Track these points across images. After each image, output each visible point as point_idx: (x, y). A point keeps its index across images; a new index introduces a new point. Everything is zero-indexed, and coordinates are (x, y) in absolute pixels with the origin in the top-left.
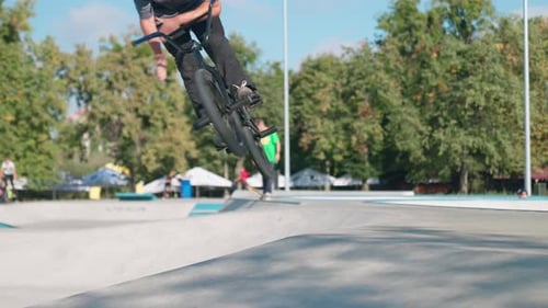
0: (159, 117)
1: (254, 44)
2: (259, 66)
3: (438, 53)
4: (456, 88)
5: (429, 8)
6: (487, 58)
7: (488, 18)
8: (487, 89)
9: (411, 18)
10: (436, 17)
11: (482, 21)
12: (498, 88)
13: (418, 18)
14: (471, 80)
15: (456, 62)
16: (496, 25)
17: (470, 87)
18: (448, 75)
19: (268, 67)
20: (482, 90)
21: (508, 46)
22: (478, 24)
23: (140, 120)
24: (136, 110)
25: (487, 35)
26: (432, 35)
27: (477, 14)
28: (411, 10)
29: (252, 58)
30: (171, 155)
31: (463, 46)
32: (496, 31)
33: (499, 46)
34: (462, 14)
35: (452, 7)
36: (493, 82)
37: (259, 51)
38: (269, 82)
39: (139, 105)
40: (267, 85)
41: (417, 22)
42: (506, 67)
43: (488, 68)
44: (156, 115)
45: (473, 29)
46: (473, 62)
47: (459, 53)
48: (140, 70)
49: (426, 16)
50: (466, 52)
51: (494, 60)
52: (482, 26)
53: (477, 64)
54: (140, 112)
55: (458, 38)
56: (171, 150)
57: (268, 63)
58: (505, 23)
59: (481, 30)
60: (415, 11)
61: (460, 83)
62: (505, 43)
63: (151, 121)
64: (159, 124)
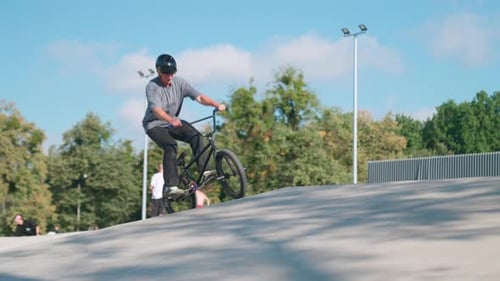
0: (25, 183)
1: (109, 124)
2: (111, 144)
3: (270, 137)
4: (285, 169)
5: (264, 98)
6: (312, 144)
7: (313, 109)
8: (311, 169)
9: (249, 106)
10: (270, 107)
11: (308, 112)
12: (321, 169)
13: (255, 107)
14: (298, 162)
15: (285, 145)
16: (320, 116)
17: (296, 168)
18: (278, 157)
19: (120, 144)
20: (307, 170)
21: (330, 134)
22: (305, 114)
23: (7, 185)
24: (4, 176)
25: (312, 123)
26: (265, 122)
27: (304, 105)
28: (248, 99)
29: (106, 136)
30: (34, 217)
31: (291, 132)
32: (319, 121)
33: (322, 134)
34: (292, 105)
35: (283, 99)
36: (317, 165)
37: (113, 130)
38: (121, 157)
39: (7, 171)
40: (118, 160)
41: (254, 110)
42: (329, 152)
43: (313, 152)
44: (22, 181)
45: (301, 118)
46: (300, 147)
47: (288, 138)
48: (9, 141)
49: (261, 105)
50: (294, 138)
51: (318, 145)
52: (307, 116)
53: (304, 148)
54: (8, 178)
55: (287, 125)
56: (34, 213)
57: (120, 141)
58: (327, 114)
59: (307, 119)
60: (252, 100)
61: (288, 165)
62: (327, 131)
63: (17, 186)
64: (25, 189)
